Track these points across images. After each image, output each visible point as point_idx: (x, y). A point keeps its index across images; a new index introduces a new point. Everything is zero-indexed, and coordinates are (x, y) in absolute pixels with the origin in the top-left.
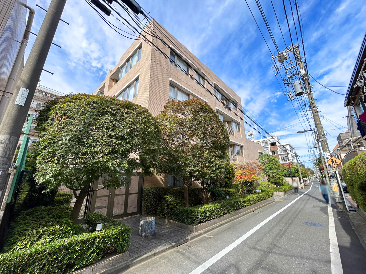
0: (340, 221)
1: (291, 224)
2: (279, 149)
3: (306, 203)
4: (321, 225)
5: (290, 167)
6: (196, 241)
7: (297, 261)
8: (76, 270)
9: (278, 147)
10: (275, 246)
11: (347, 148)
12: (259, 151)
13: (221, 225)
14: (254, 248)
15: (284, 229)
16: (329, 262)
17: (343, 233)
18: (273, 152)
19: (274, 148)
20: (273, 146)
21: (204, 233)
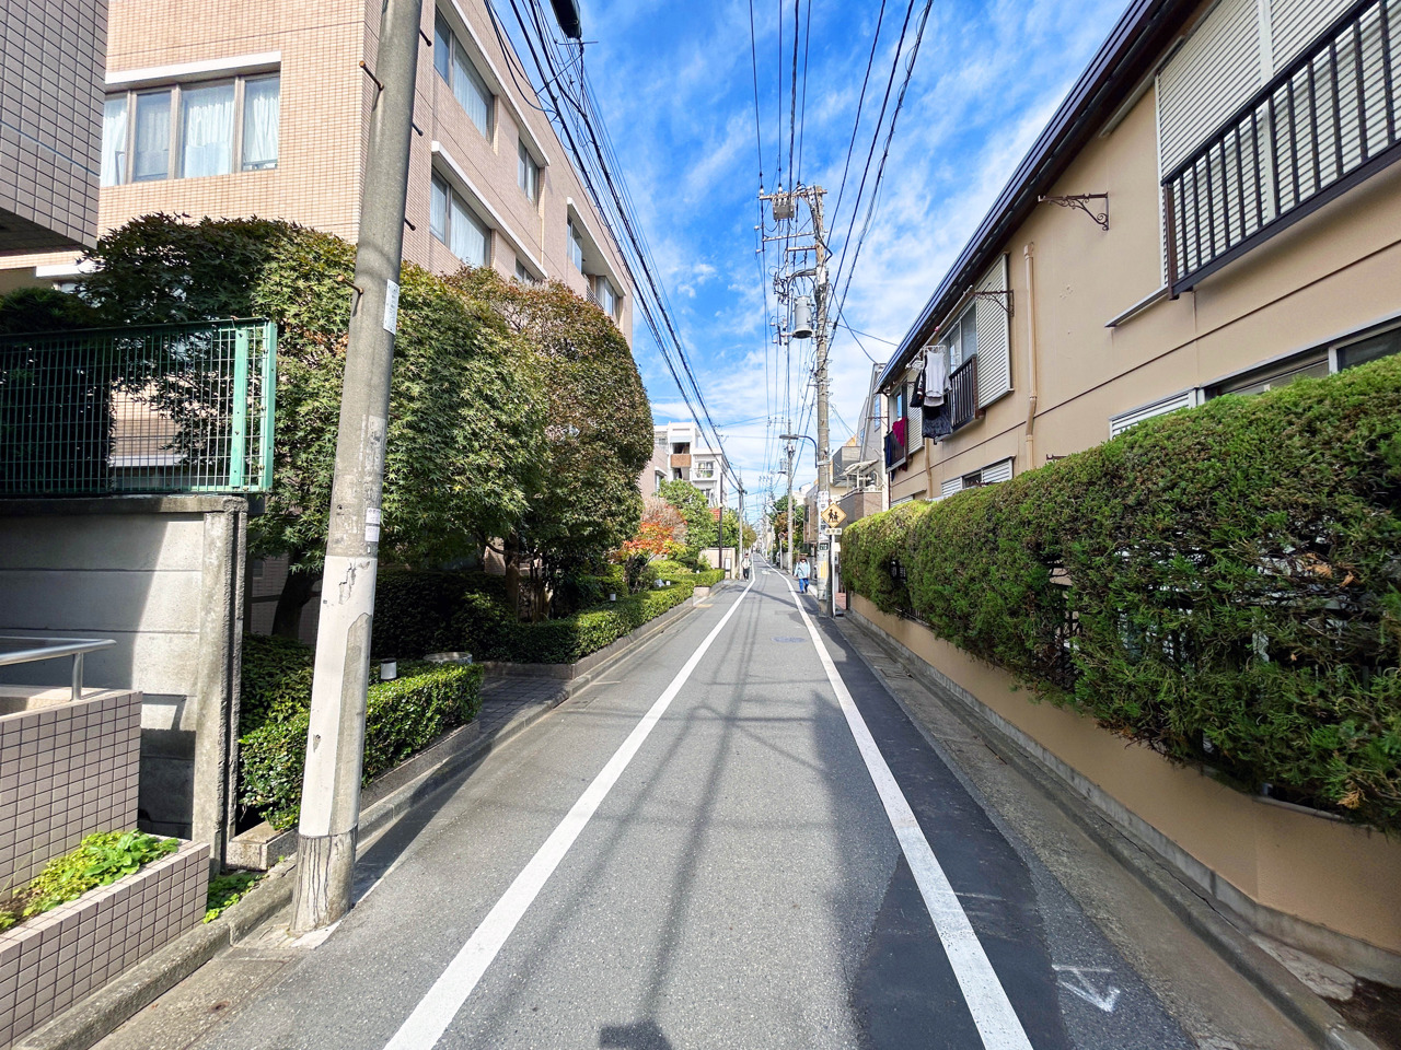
0: (826, 631)
1: (753, 643)
2: (694, 464)
3: (760, 607)
4: (801, 640)
5: (720, 522)
6: (588, 693)
7: (788, 686)
8: (408, 756)
9: (693, 458)
10: (746, 675)
11: (848, 483)
12: (657, 468)
13: (616, 661)
14: (715, 683)
15: (747, 652)
16: (829, 680)
17: (835, 646)
18: (678, 471)
19: (681, 458)
20: (680, 452)
21: (593, 678)
